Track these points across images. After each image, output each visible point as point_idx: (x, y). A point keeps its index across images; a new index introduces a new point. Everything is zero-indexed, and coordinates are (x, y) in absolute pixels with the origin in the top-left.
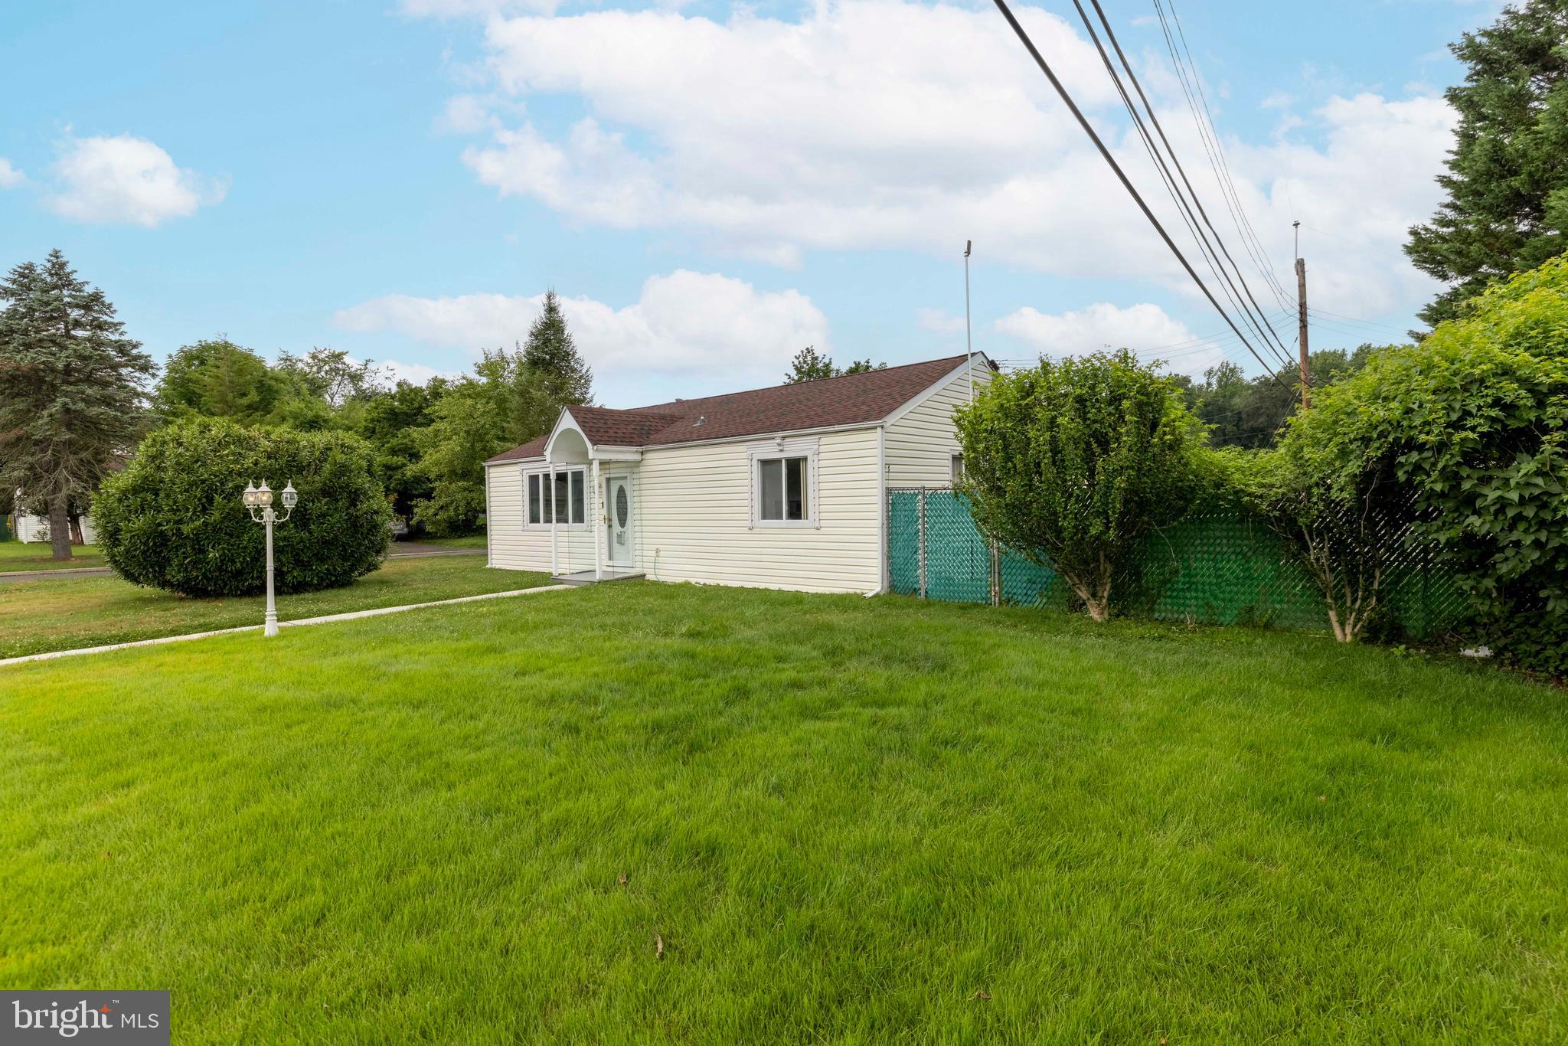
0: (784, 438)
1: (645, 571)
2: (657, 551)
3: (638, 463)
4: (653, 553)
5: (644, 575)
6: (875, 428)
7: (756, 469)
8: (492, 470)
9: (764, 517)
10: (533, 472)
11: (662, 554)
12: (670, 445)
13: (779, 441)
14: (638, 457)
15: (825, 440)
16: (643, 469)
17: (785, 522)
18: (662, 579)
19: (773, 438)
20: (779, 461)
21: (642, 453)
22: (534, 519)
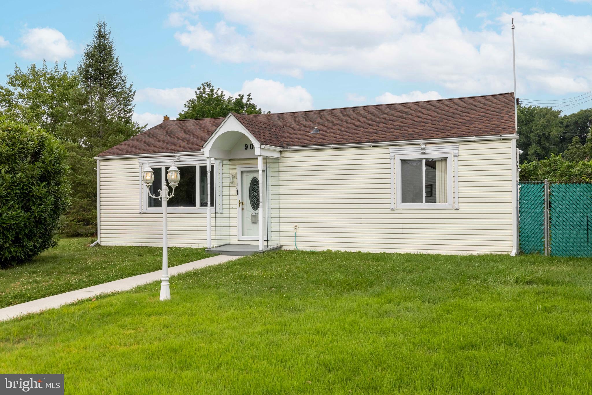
0: (427, 144)
1: (282, 243)
2: (296, 228)
3: (279, 159)
4: (293, 229)
5: (281, 247)
6: (511, 139)
7: (398, 166)
8: (103, 163)
9: (404, 201)
10: (156, 165)
11: (299, 229)
12: (320, 147)
13: (423, 146)
14: (277, 155)
15: (463, 146)
16: (281, 165)
17: (424, 205)
18: (301, 248)
19: (419, 144)
20: (420, 160)
21: (281, 152)
22: (155, 203)
